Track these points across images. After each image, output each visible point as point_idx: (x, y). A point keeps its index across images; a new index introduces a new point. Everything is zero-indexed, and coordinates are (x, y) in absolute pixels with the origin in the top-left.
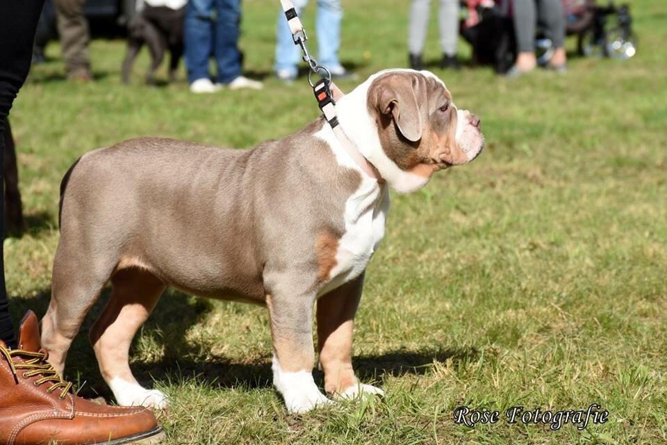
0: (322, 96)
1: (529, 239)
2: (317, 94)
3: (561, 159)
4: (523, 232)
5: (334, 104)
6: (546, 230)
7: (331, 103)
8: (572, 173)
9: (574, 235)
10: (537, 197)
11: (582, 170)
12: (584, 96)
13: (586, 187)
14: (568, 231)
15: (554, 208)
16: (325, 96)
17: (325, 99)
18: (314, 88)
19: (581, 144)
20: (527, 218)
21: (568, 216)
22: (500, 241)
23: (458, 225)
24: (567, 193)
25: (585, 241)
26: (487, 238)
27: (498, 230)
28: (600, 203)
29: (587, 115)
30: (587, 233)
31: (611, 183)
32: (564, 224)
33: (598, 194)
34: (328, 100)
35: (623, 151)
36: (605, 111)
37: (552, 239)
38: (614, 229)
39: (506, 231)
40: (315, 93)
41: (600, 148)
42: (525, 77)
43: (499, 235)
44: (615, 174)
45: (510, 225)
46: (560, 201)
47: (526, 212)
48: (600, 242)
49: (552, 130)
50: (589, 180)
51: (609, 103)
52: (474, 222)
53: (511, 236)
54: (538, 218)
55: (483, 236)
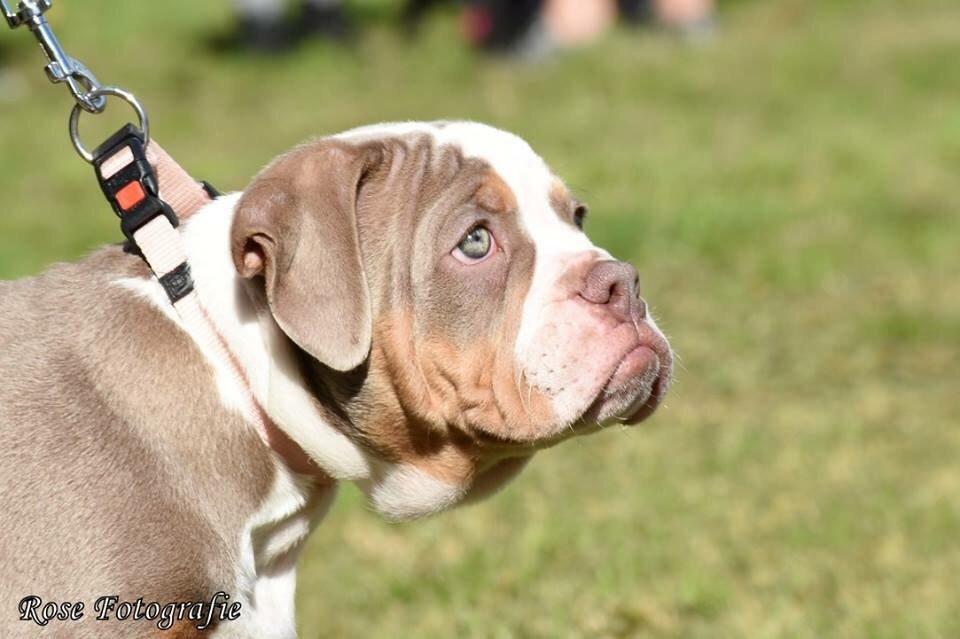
0: (131, 195)
1: (613, 600)
2: (110, 187)
3: (709, 328)
4: (591, 574)
5: (174, 222)
6: (667, 567)
7: (162, 220)
8: (744, 372)
9: (763, 576)
10: (632, 460)
11: (779, 363)
12: (775, 114)
13: (795, 417)
14: (740, 567)
15: (692, 491)
16: (141, 194)
17: (142, 204)
18: (97, 165)
19: (771, 275)
20: (602, 529)
21: (739, 517)
22: (517, 611)
23: (372, 563)
24: (730, 441)
25: (799, 598)
26: (473, 603)
27: (508, 575)
28: (843, 467)
29: (786, 179)
30: (801, 571)
31: (875, 401)
32: (725, 543)
33: (833, 440)
34: (150, 208)
35: (910, 291)
36: (845, 162)
37: (689, 595)
38: (892, 552)
39: (537, 575)
40: (103, 183)
41: (834, 285)
42: (582, 66)
43: (513, 592)
44: (888, 372)
45: (549, 556)
46: (710, 467)
47: (596, 511)
48: (847, 597)
49: (674, 233)
50: (803, 392)
51: (859, 135)
52: (429, 550)
53: (554, 590)
54: (640, 528)
55: (459, 596)
